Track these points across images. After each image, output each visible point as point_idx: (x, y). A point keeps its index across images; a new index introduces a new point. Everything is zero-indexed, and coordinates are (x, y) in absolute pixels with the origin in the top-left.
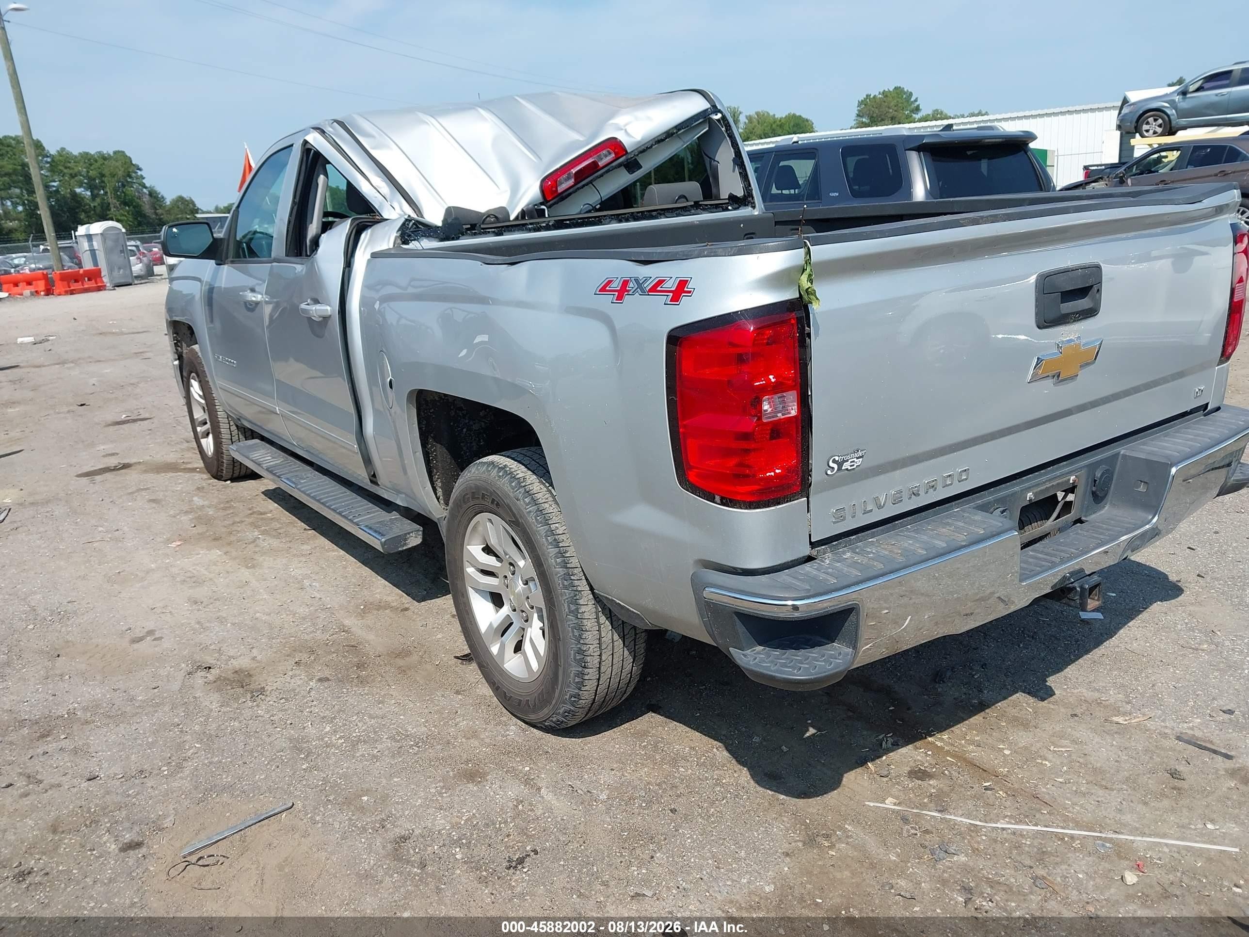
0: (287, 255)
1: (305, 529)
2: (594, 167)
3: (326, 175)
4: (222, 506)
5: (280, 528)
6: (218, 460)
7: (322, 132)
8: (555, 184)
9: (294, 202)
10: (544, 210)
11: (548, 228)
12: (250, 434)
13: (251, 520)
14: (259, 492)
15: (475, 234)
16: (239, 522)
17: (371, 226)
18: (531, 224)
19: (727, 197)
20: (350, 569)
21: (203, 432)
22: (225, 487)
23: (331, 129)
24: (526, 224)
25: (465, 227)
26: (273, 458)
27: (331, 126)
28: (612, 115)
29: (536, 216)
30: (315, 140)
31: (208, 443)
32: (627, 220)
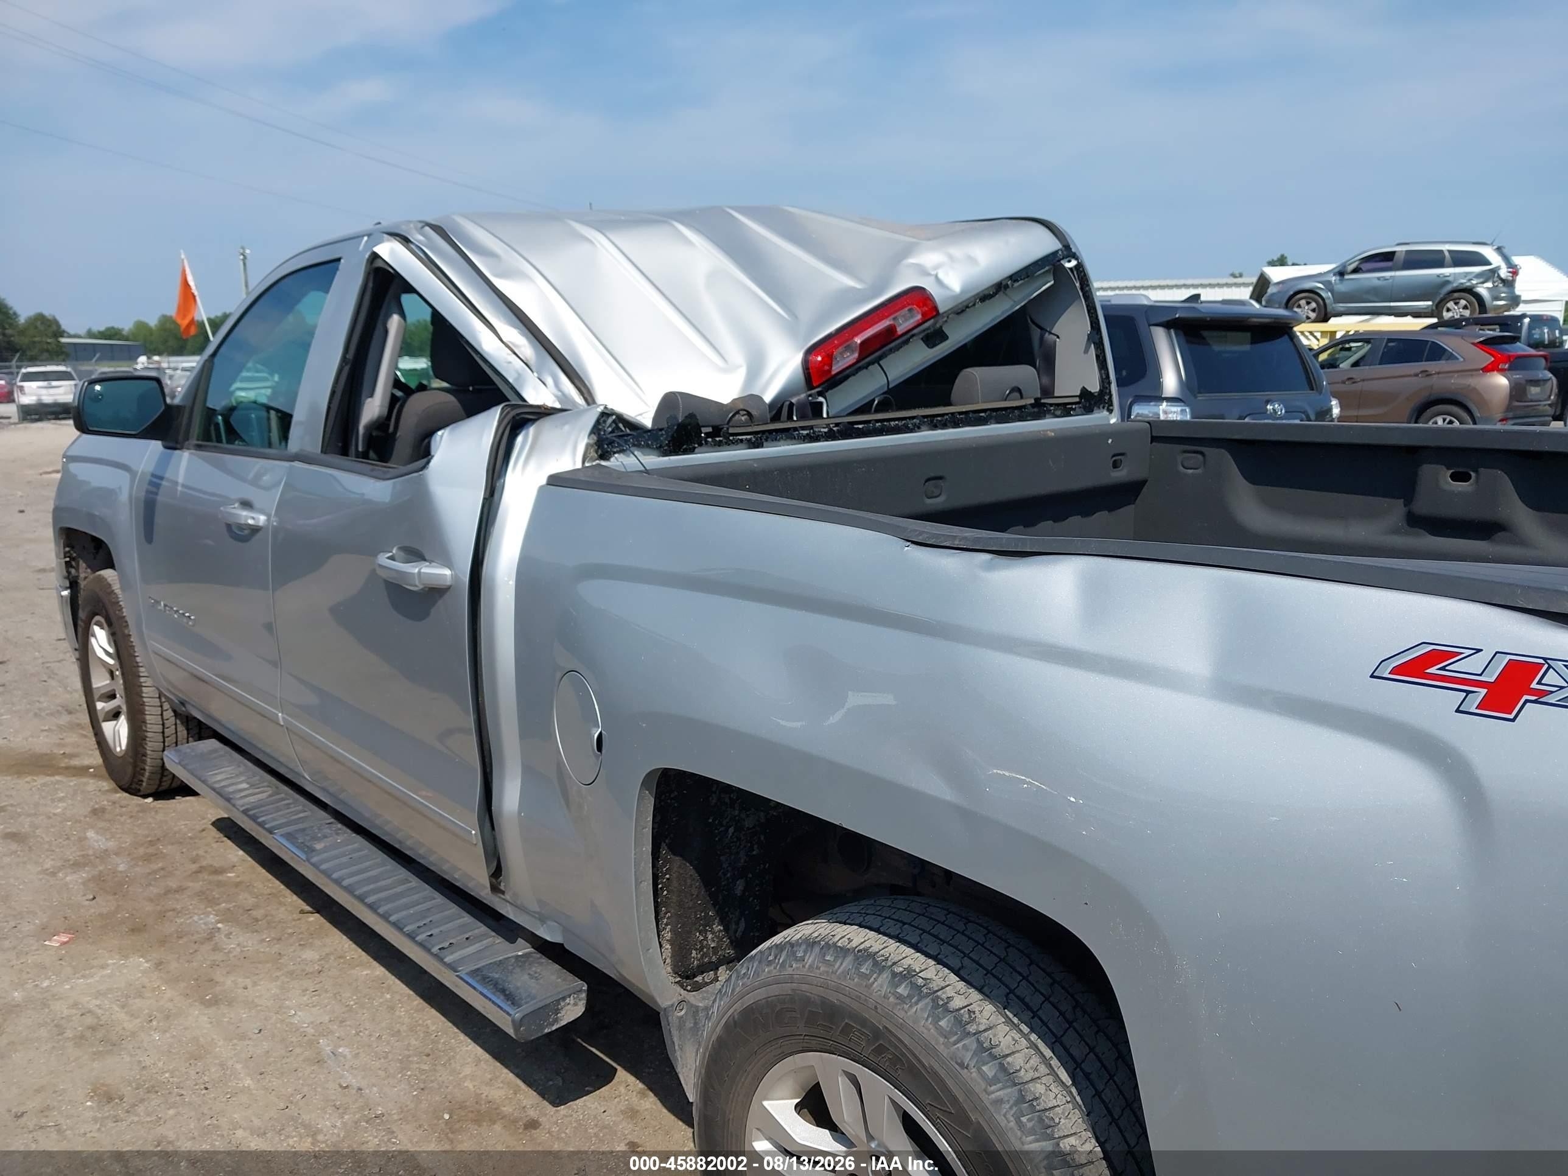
0: (324, 451)
1: (302, 912)
2: (889, 334)
3: (403, 315)
4: (141, 851)
5: (256, 906)
6: (135, 766)
7: (405, 241)
8: (829, 359)
9: (344, 359)
10: (821, 403)
11: (831, 436)
12: (199, 730)
13: (197, 886)
14: (207, 823)
15: (720, 444)
16: (176, 891)
17: (533, 421)
18: (803, 428)
19: (1078, 393)
20: (401, 1012)
21: (108, 712)
22: (144, 809)
23: (421, 238)
24: (795, 429)
25: (704, 430)
26: (252, 786)
27: (420, 231)
28: (908, 251)
29: (811, 415)
30: (390, 251)
31: (118, 732)
32: (944, 426)
